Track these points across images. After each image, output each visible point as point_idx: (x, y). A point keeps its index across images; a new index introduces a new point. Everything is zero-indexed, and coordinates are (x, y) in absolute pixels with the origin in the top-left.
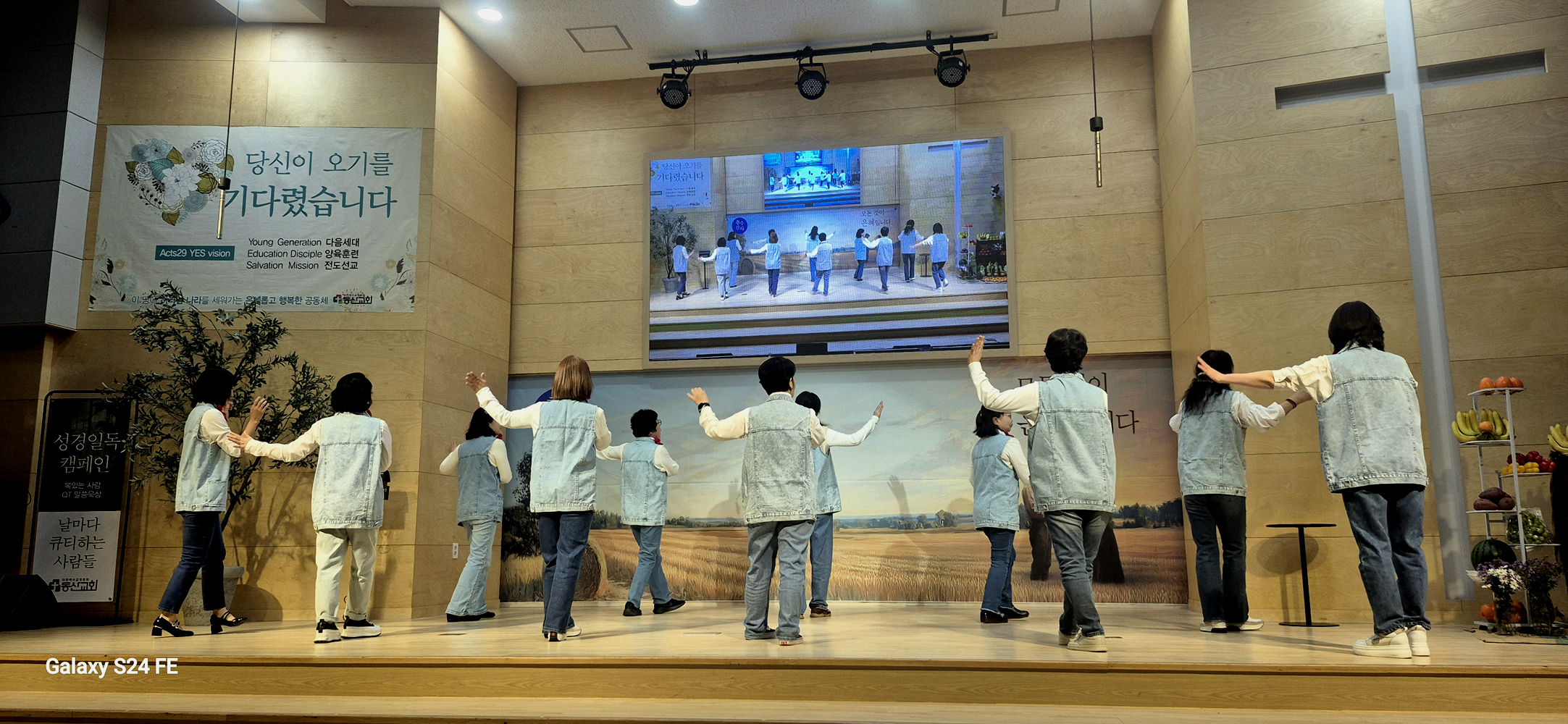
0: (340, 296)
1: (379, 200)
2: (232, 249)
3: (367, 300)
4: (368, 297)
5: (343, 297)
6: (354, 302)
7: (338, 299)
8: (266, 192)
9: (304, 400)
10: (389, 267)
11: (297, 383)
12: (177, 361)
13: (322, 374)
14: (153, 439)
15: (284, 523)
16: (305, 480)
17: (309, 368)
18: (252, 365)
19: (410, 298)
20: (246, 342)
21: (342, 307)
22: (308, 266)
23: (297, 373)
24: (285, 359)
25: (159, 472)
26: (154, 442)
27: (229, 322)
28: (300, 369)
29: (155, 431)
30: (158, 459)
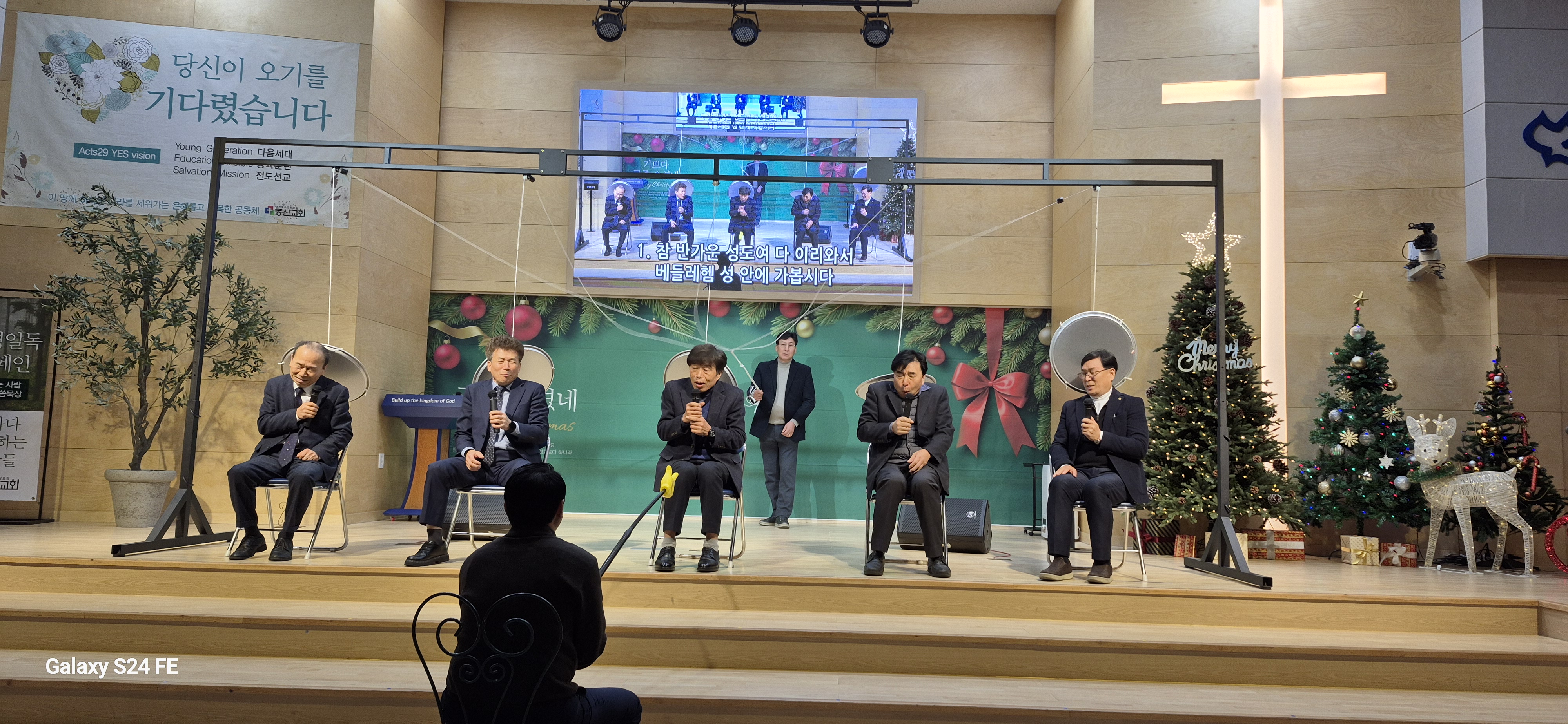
0: (272, 207)
1: (312, 113)
2: (157, 152)
3: (300, 213)
4: (301, 211)
5: (275, 208)
6: (286, 214)
7: (270, 210)
8: (194, 96)
9: (244, 312)
10: (323, 182)
11: (232, 293)
12: (101, 264)
13: (255, 285)
14: (89, 344)
15: (215, 430)
16: (235, 388)
17: (244, 279)
18: (191, 275)
19: (345, 214)
20: (179, 250)
21: (273, 219)
22: (238, 175)
23: (232, 283)
24: (224, 271)
25: (87, 375)
26: (88, 347)
27: (160, 228)
28: (235, 279)
29: (89, 336)
30: (92, 363)
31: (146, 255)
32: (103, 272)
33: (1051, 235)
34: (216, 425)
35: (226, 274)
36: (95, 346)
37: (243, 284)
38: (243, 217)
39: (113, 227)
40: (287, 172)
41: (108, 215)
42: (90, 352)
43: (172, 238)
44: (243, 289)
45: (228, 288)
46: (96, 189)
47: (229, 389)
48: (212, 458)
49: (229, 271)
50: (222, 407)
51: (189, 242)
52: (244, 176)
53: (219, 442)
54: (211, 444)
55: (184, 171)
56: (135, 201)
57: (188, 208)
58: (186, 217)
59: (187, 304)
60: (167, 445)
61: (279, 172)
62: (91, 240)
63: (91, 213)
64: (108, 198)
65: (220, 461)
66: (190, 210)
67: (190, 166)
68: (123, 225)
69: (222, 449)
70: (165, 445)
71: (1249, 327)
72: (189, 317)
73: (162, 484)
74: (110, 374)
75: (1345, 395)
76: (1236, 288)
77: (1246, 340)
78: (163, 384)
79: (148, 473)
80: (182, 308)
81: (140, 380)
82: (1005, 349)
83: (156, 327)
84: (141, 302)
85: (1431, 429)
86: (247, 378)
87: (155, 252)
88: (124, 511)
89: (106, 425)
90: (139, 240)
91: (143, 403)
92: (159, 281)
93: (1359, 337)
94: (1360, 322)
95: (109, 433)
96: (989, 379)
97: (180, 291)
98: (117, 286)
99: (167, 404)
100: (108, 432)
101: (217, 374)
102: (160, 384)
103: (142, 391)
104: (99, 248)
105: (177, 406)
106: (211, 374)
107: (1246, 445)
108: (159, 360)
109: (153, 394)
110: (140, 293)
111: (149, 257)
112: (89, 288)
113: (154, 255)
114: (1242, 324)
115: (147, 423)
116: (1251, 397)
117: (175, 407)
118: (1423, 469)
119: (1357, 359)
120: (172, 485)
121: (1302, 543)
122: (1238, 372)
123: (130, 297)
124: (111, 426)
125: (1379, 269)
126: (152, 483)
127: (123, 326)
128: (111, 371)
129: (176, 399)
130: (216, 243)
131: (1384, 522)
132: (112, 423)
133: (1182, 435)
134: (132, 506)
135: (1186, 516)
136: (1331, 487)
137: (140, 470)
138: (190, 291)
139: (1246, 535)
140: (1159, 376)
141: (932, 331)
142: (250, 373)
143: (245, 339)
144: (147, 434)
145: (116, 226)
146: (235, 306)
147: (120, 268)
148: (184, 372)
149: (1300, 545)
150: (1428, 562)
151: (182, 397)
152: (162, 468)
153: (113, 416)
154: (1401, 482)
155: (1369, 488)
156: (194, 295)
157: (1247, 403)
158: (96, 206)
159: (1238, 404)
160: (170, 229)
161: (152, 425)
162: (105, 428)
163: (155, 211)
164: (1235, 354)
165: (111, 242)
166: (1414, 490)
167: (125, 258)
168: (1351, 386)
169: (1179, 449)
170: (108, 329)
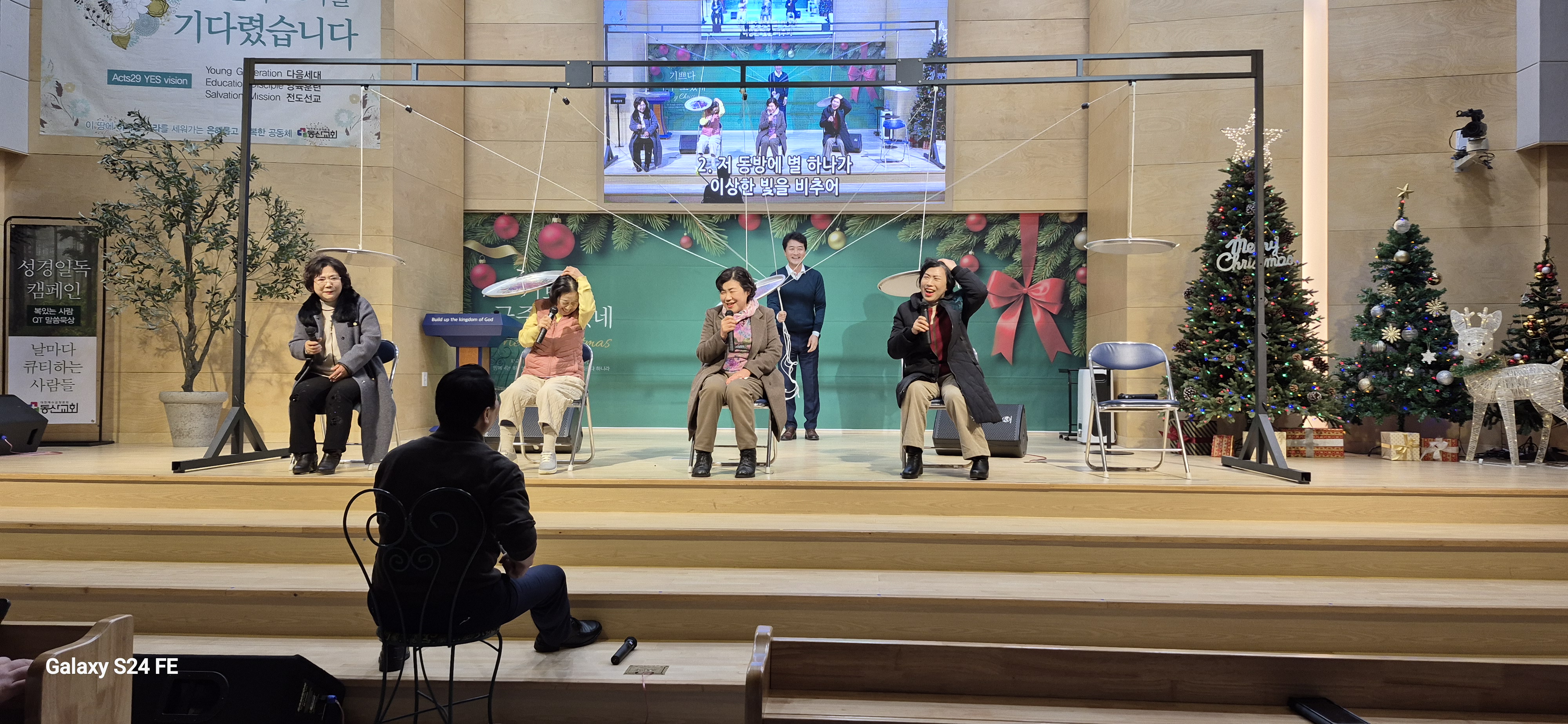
0: (304, 129)
1: (339, 32)
2: (188, 76)
3: (332, 134)
4: (333, 132)
5: (307, 130)
6: (318, 136)
7: (302, 132)
8: (221, 19)
9: (283, 235)
10: (353, 102)
11: (270, 216)
12: (142, 190)
13: (292, 207)
14: (135, 269)
15: (260, 351)
16: (279, 310)
17: (282, 202)
18: (230, 199)
19: (376, 135)
20: (216, 175)
21: (307, 141)
22: (270, 98)
23: (270, 206)
24: (262, 194)
25: (136, 300)
26: (136, 272)
27: (196, 153)
28: (272, 202)
29: (135, 261)
30: (140, 288)
31: (184, 179)
32: (144, 198)
33: (1087, 137)
34: (263, 347)
35: (264, 197)
36: (142, 271)
37: (281, 207)
38: (276, 140)
39: (151, 153)
40: (317, 93)
41: (146, 141)
42: (137, 277)
43: (209, 162)
44: (281, 211)
45: (267, 211)
46: (132, 115)
47: (273, 311)
48: (262, 380)
49: (266, 194)
50: (268, 329)
51: (226, 165)
52: (275, 98)
53: (266, 363)
54: (259, 366)
55: (216, 95)
56: (170, 126)
57: (222, 132)
58: (221, 141)
59: (227, 227)
60: (217, 367)
61: (309, 93)
62: (131, 167)
63: (129, 140)
64: (144, 123)
65: (269, 382)
66: (225, 134)
67: (222, 90)
68: (160, 150)
69: (270, 370)
70: (215, 367)
71: (1290, 224)
72: (231, 241)
73: (215, 404)
74: (157, 298)
75: (1388, 291)
76: (1277, 185)
77: (1287, 237)
78: (210, 307)
79: (201, 394)
80: (223, 232)
81: (187, 304)
82: (1040, 255)
83: (199, 251)
84: (182, 226)
85: (1476, 322)
86: (291, 300)
87: (194, 176)
88: (179, 431)
89: (157, 349)
90: (177, 165)
91: (191, 326)
92: (199, 205)
93: (1404, 230)
94: (1404, 216)
95: (160, 357)
96: (1024, 286)
97: (220, 215)
98: (158, 212)
99: (215, 327)
100: (159, 355)
101: (261, 297)
102: (207, 307)
103: (190, 315)
104: (138, 174)
105: (225, 329)
106: (256, 296)
107: (1285, 344)
108: (204, 283)
109: (201, 317)
110: (181, 218)
111: (188, 182)
112: (132, 214)
113: (193, 180)
114: (1283, 221)
115: (197, 346)
116: (1291, 295)
117: (222, 330)
118: (1466, 363)
119: (1401, 254)
120: (224, 406)
121: (1342, 440)
122: (1279, 269)
123: (172, 222)
124: (162, 350)
125: (1425, 161)
126: (205, 404)
127: (167, 252)
128: (159, 296)
129: (223, 322)
130: (252, 166)
131: (1425, 417)
132: (162, 347)
133: (1220, 335)
134: (188, 426)
135: (1224, 416)
136: (1372, 384)
137: (192, 391)
138: (230, 215)
139: (1285, 433)
140: (1197, 276)
141: (966, 239)
142: (293, 295)
143: (286, 262)
144: (197, 357)
145: (154, 152)
146: (274, 228)
147: (160, 194)
148: (228, 295)
149: (1340, 443)
150: (1470, 456)
151: (229, 320)
152: (214, 389)
153: (164, 340)
154: (1444, 377)
155: (1412, 383)
156: (234, 219)
157: (1285, 301)
158: (133, 132)
159: (1279, 303)
160: (206, 154)
161: (201, 348)
162: (156, 351)
163: (190, 136)
164: (1275, 253)
165: (149, 167)
166: (1457, 384)
167: (165, 183)
168: (1394, 281)
169: (1217, 350)
170: (153, 254)
